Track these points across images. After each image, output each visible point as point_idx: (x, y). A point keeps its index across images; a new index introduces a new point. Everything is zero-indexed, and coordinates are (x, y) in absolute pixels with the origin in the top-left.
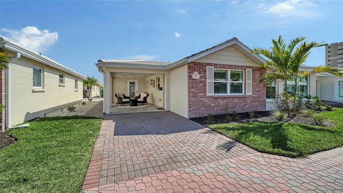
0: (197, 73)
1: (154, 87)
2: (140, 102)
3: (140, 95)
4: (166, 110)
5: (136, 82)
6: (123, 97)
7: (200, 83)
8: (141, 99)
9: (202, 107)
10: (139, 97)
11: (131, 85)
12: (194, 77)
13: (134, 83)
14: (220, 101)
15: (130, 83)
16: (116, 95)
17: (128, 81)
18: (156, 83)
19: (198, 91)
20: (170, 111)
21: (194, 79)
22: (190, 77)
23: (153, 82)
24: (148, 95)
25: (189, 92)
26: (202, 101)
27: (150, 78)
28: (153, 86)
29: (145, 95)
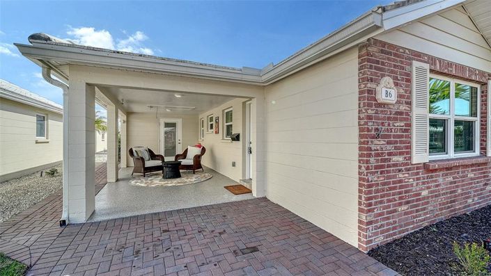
0: (391, 81)
1: (217, 132)
2: (187, 167)
3: (186, 151)
4: (255, 194)
5: (179, 122)
6: (146, 156)
7: (396, 119)
8: (189, 161)
9: (400, 204)
10: (184, 155)
11: (169, 129)
12: (382, 97)
13: (174, 125)
14: (441, 180)
15: (167, 125)
16: (131, 152)
17: (163, 121)
18: (223, 125)
19: (390, 148)
20: (265, 199)
21: (380, 105)
22: (368, 97)
23: (214, 122)
24: (204, 150)
25: (365, 152)
26: (400, 181)
27: (208, 113)
28: (214, 130)
29: (197, 151)
